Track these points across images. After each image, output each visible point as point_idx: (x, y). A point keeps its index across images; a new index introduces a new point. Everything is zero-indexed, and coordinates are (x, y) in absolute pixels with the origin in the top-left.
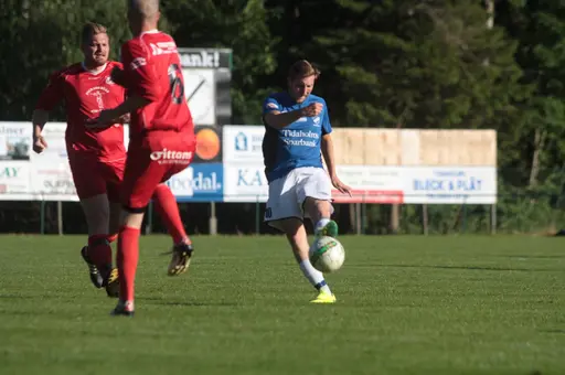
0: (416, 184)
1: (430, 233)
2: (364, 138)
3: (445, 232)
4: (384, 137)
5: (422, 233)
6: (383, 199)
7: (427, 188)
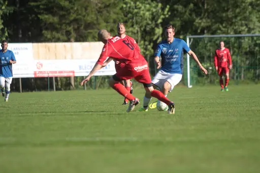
0: (80, 67)
1: (88, 89)
2: (55, 48)
3: (95, 88)
4: (65, 46)
5: (84, 89)
6: (65, 75)
7: (85, 69)
